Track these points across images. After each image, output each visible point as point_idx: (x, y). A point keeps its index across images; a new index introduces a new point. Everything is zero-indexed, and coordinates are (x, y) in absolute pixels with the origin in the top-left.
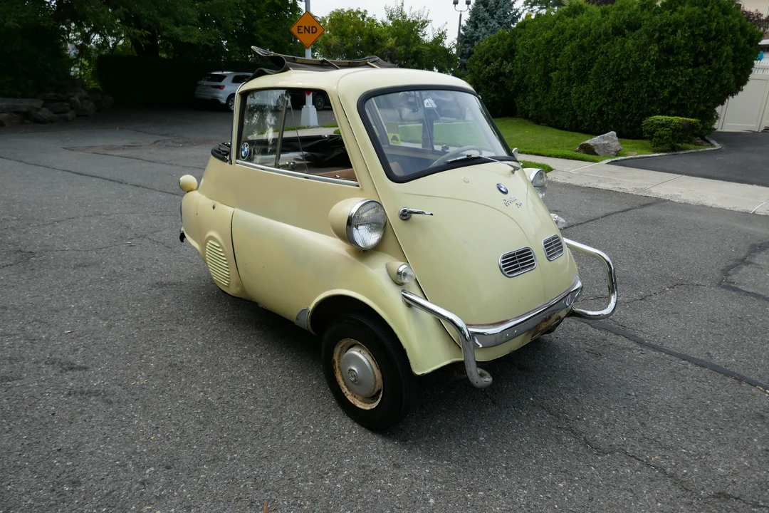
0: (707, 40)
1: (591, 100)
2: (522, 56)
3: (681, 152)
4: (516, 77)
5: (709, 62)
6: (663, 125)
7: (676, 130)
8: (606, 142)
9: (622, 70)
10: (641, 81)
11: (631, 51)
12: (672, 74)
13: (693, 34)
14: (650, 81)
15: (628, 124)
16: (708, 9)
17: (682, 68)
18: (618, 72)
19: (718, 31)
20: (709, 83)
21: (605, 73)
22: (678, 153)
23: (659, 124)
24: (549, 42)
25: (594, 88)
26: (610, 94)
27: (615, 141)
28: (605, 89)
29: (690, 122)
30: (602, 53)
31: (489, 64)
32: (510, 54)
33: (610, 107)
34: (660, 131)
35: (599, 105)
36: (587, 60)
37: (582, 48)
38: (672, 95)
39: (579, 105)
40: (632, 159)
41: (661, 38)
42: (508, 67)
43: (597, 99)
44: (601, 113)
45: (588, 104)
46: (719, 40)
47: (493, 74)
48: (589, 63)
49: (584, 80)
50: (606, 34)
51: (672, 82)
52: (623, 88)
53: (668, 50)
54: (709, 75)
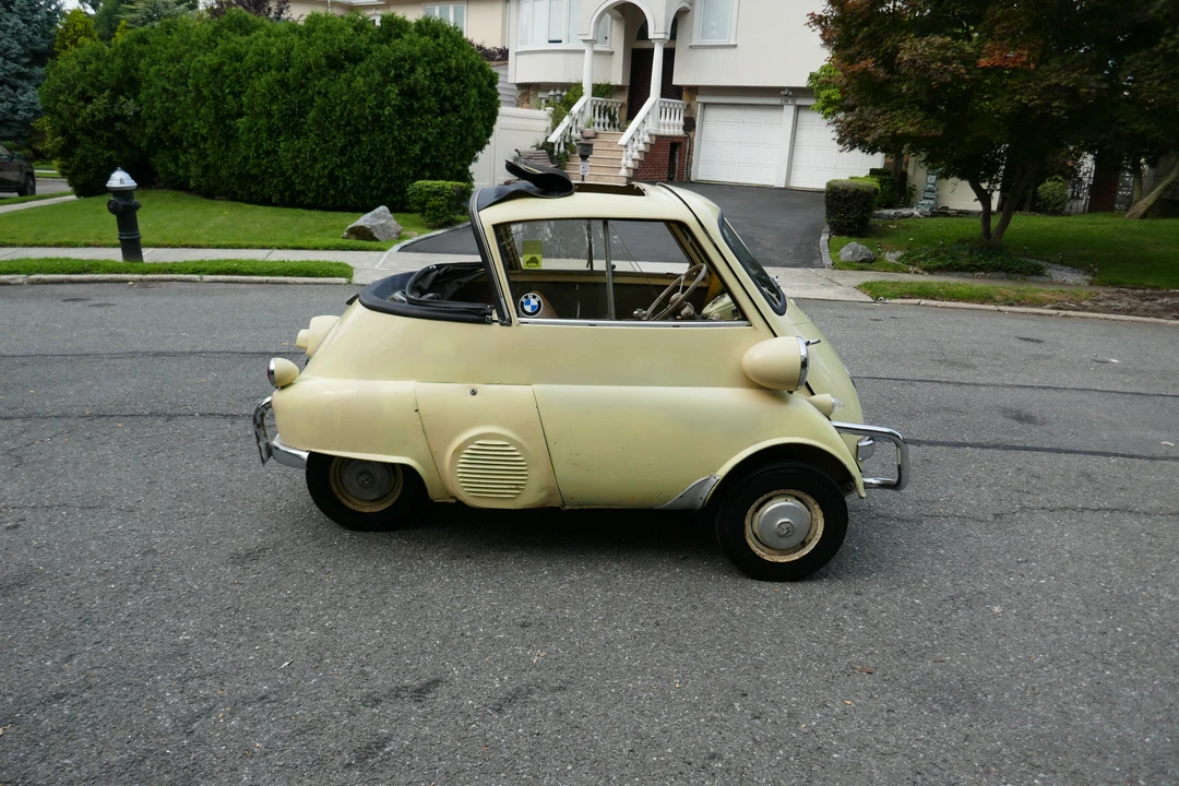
0: (450, 81)
1: (315, 160)
2: (160, 90)
3: (461, 226)
4: (149, 122)
5: (456, 109)
6: (436, 193)
7: (451, 198)
8: (383, 222)
9: (356, 119)
10: (383, 133)
11: (363, 92)
12: (420, 124)
13: (433, 74)
14: (396, 134)
15: (375, 193)
16: (441, 41)
17: (429, 117)
18: (349, 120)
19: (458, 69)
20: (462, 136)
21: (331, 123)
22: (457, 227)
23: (430, 192)
24: (216, 70)
25: (317, 145)
26: (343, 152)
27: (390, 219)
28: (335, 145)
29: (462, 187)
30: (319, 93)
31: (89, 100)
32: (129, 83)
33: (345, 170)
34: (434, 202)
35: (330, 167)
36: (297, 101)
37: (283, 84)
38: (425, 150)
39: (296, 168)
40: (418, 241)
41: (398, 77)
42: (130, 107)
43: (325, 159)
44: (333, 179)
45: (311, 166)
46: (462, 82)
47: (100, 117)
48: (300, 107)
49: (297, 131)
50: (318, 66)
51: (421, 136)
52: (359, 141)
53: (410, 93)
54: (460, 126)
